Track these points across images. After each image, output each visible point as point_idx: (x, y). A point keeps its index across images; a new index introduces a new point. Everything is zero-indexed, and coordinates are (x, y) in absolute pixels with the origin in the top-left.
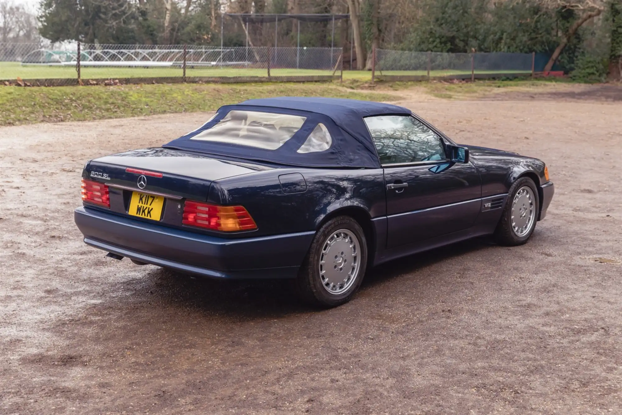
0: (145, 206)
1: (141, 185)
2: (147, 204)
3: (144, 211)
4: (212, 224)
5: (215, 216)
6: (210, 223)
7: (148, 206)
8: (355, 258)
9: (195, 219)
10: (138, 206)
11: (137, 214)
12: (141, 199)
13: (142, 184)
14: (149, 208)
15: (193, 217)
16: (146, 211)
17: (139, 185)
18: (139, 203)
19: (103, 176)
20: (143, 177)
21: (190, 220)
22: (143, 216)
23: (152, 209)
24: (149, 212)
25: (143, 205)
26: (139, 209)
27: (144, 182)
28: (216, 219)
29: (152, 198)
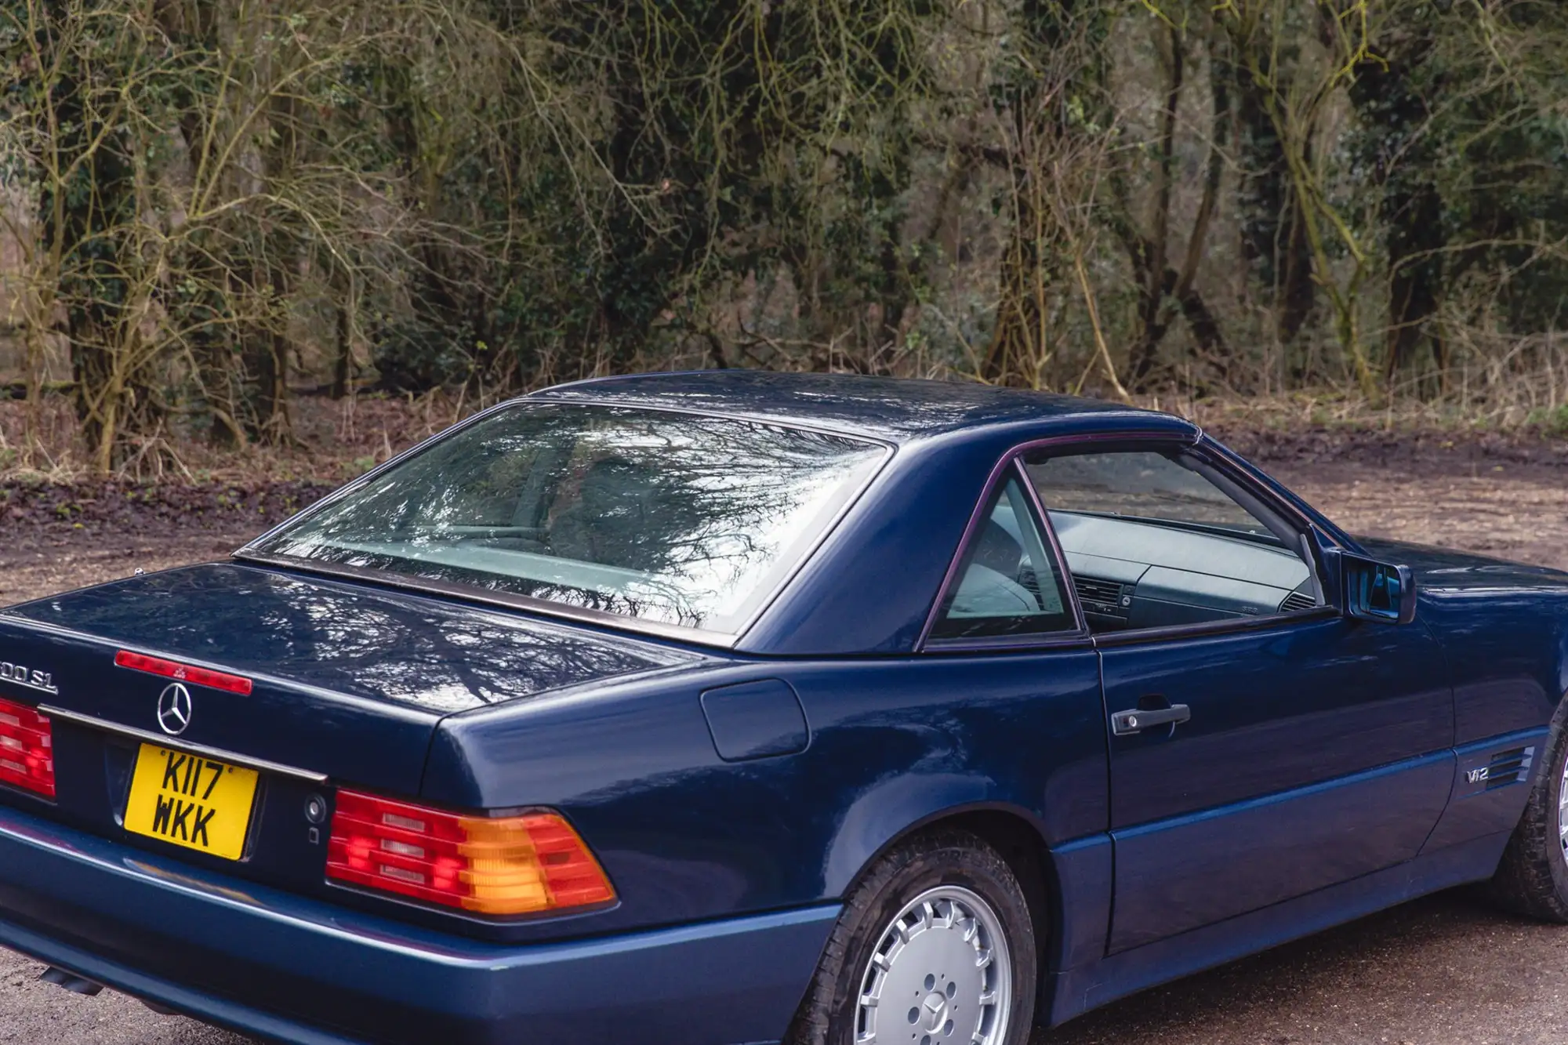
0: (187, 800)
1: (172, 722)
2: (193, 793)
3: (180, 820)
4: (439, 883)
5: (451, 853)
6: (430, 877)
7: (197, 800)
8: (991, 970)
9: (376, 861)
10: (160, 797)
11: (155, 829)
12: (171, 772)
13: (174, 715)
14: (200, 809)
15: (365, 853)
16: (190, 821)
17: (165, 720)
18: (165, 786)
19: (30, 678)
20: (180, 691)
21: (355, 862)
22: (178, 840)
23: (212, 812)
24: (200, 826)
25: (178, 796)
26: (162, 811)
27: (184, 711)
28: (453, 863)
29: (215, 772)
